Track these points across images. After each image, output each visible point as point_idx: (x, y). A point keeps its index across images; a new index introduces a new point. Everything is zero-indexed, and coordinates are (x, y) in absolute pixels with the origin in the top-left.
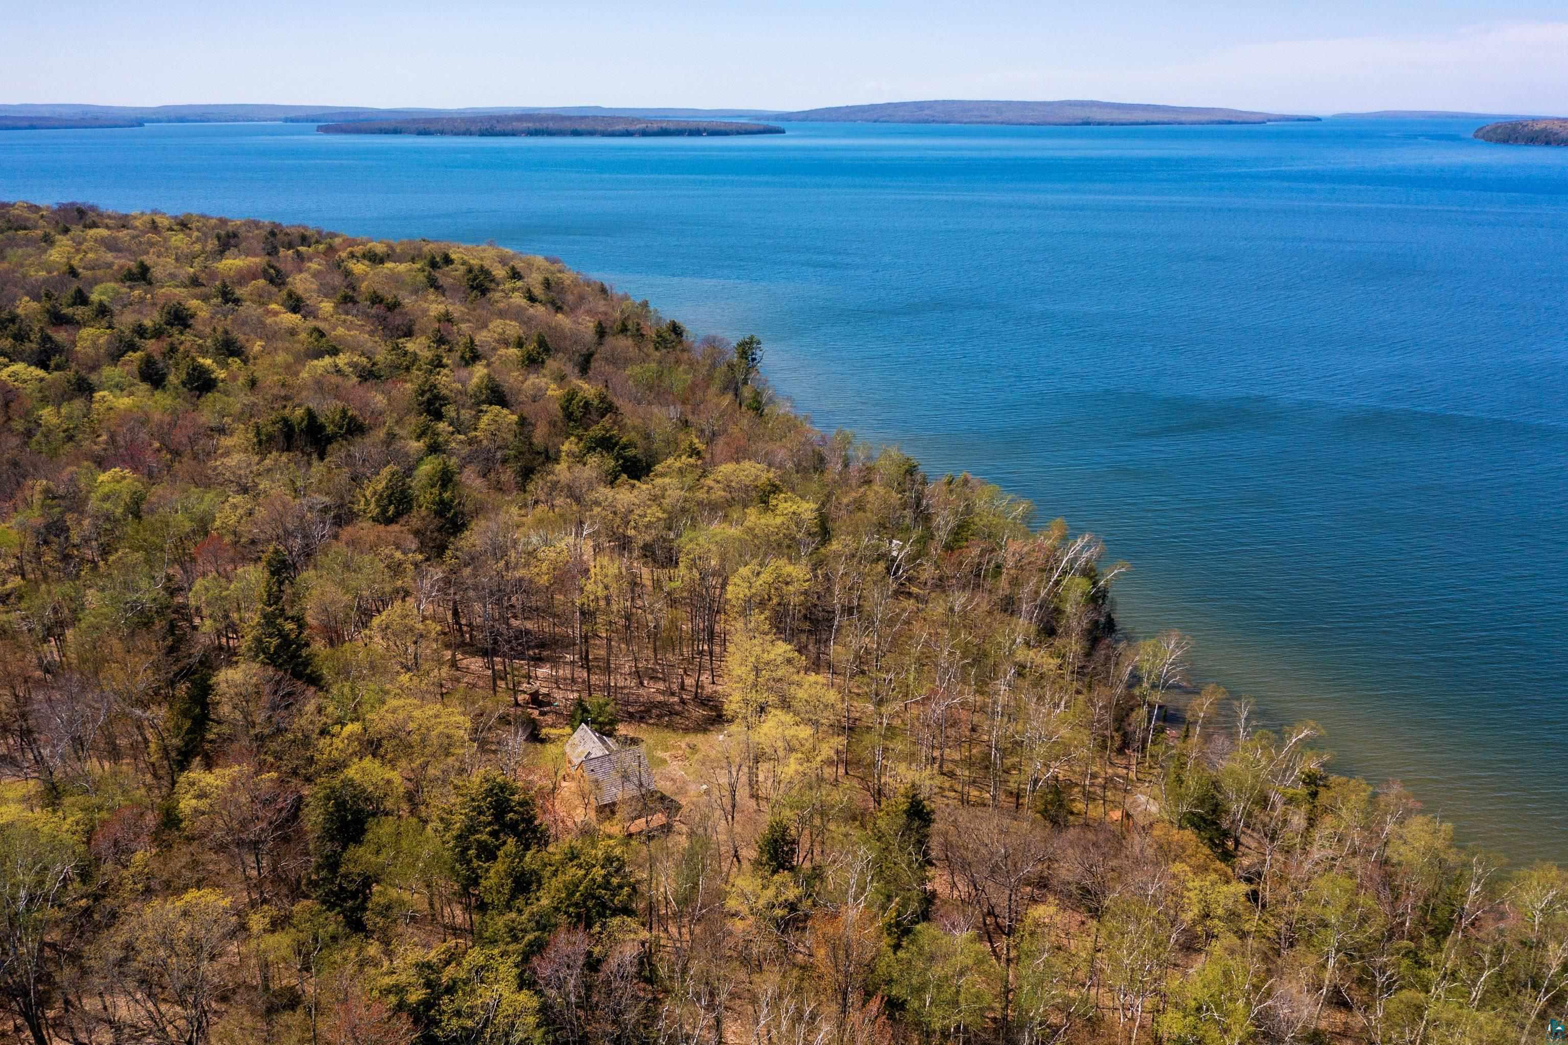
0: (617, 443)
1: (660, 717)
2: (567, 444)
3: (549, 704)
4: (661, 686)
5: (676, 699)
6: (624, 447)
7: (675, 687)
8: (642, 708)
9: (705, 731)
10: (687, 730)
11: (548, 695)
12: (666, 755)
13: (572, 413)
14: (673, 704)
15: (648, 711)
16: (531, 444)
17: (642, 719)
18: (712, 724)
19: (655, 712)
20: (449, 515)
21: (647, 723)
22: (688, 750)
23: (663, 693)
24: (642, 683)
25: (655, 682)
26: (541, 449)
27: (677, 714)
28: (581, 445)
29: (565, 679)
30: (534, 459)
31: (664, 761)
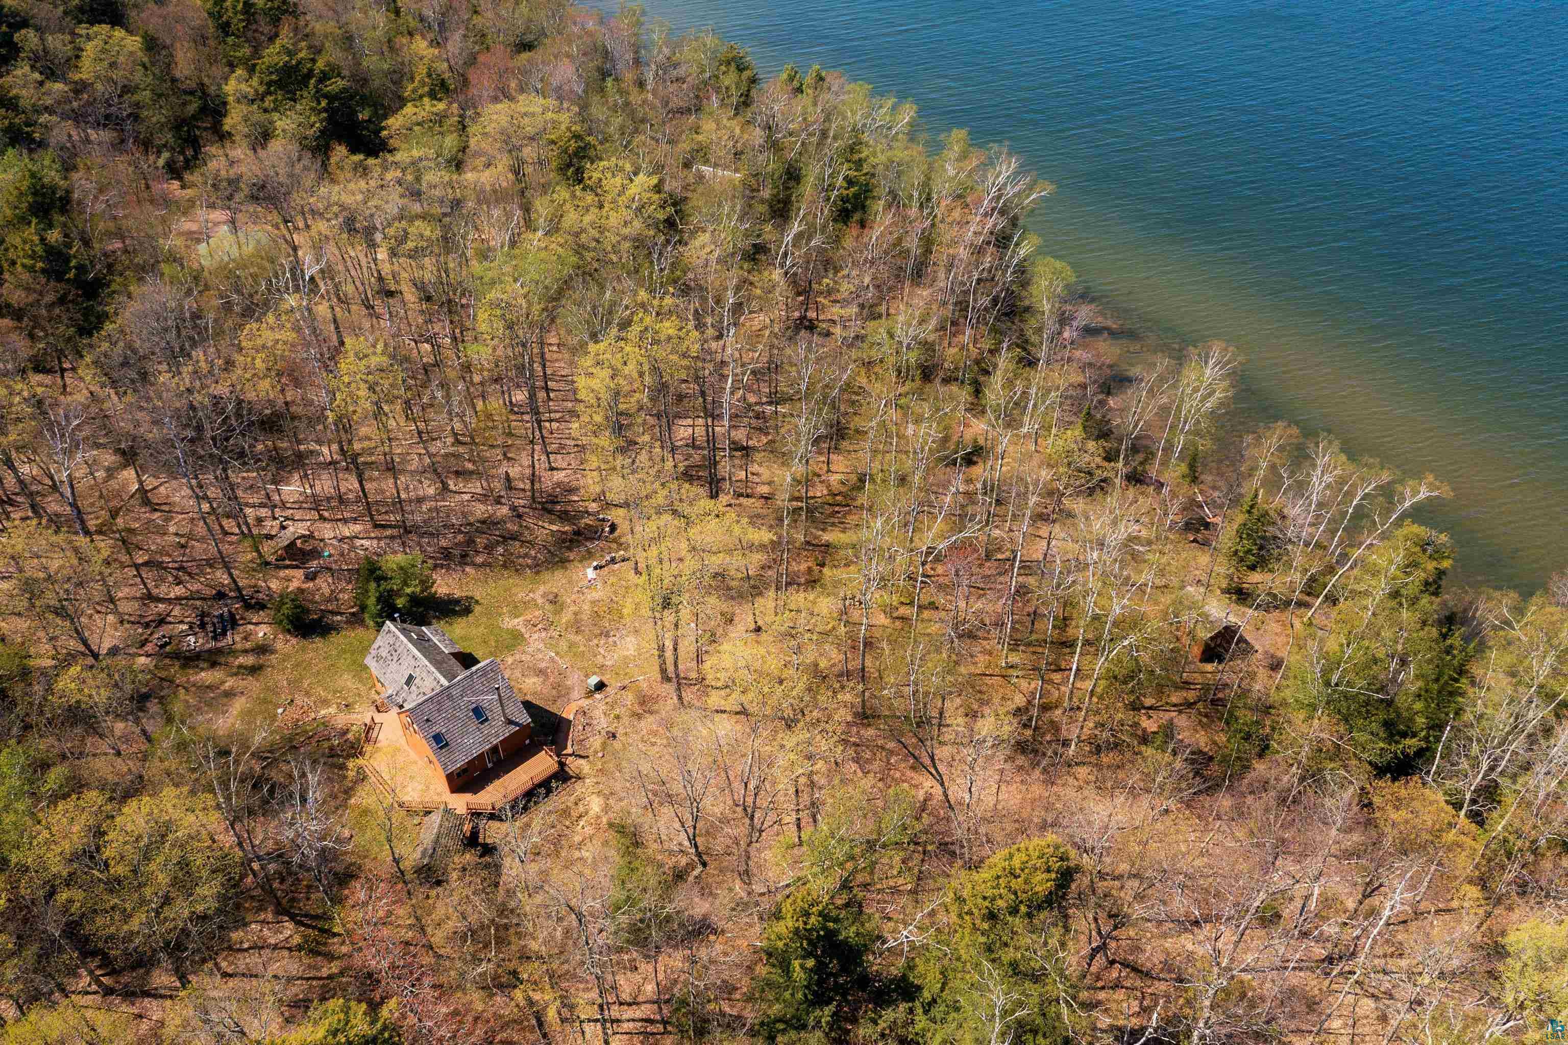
0: (310, 74)
1: (489, 548)
2: (232, 82)
3: (315, 553)
4: (476, 487)
5: (504, 510)
6: (324, 77)
7: (498, 486)
8: (460, 537)
9: (563, 562)
10: (537, 567)
11: (311, 536)
12: (516, 623)
13: (228, 24)
14: (502, 521)
15: (470, 542)
16: (174, 80)
17: (464, 559)
18: (570, 549)
19: (481, 541)
20: (71, 275)
21: (474, 564)
22: (548, 606)
23: (484, 498)
24: (445, 487)
25: (466, 481)
26: (192, 84)
27: (514, 537)
28: (255, 82)
29: (329, 499)
30: (184, 104)
31: (517, 638)
